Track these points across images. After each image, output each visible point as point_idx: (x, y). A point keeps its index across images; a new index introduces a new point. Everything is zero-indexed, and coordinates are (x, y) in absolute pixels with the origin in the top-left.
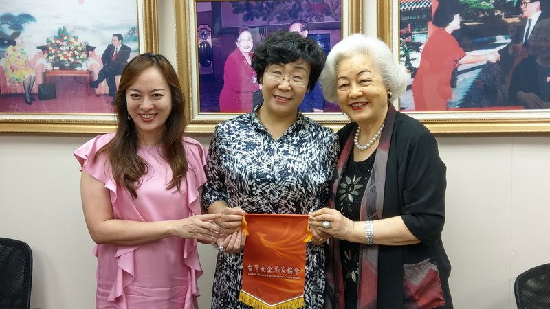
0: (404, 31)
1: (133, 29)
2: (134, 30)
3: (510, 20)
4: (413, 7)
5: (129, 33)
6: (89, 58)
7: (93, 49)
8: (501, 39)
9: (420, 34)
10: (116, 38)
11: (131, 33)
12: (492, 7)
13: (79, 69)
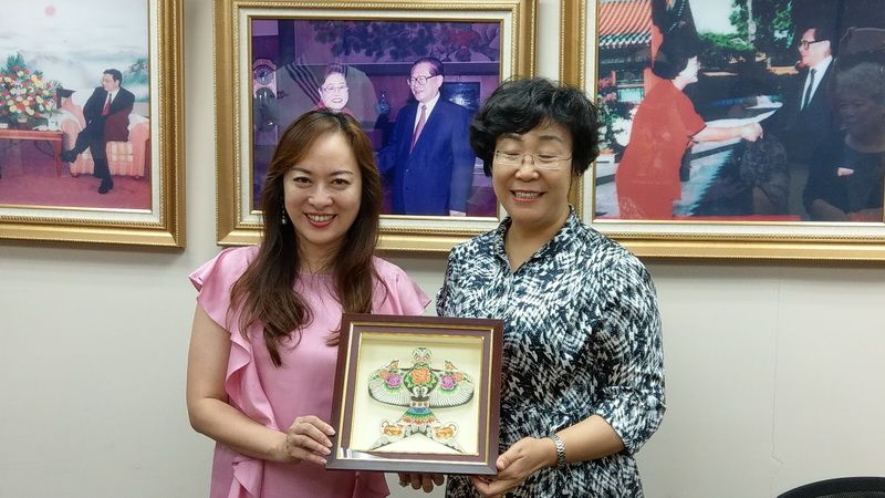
0: (604, 83)
1: (140, 62)
2: (142, 65)
3: (780, 71)
4: (621, 43)
5: (132, 70)
6: (62, 110)
7: (68, 94)
8: (764, 101)
9: (631, 88)
10: (110, 77)
11: (136, 68)
12: (751, 47)
13: (42, 128)
